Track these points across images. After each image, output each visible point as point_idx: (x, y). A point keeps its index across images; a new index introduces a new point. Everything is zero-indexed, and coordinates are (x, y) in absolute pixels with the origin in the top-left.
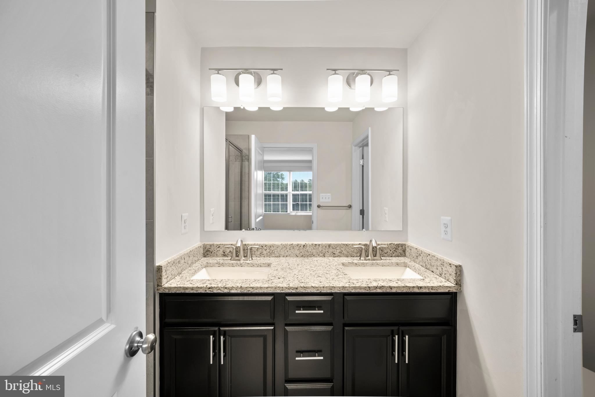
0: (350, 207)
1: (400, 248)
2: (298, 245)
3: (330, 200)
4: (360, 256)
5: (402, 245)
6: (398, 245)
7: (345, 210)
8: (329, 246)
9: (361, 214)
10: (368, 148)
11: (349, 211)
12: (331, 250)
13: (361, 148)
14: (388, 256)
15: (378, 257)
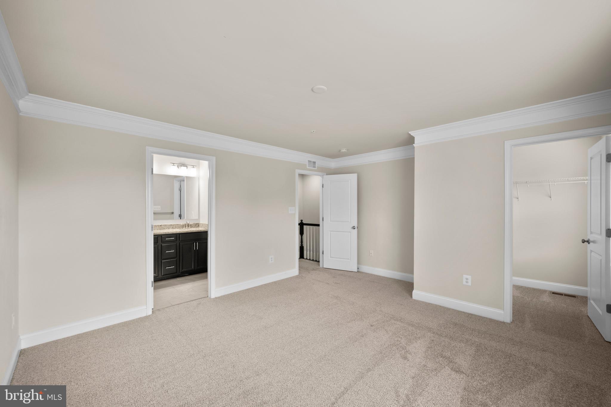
0: (173, 213)
1: (197, 225)
2: (158, 225)
3: (160, 210)
4: (183, 228)
5: (198, 224)
6: (197, 224)
7: (170, 215)
8: (171, 225)
9: (179, 217)
10: (184, 183)
11: (172, 215)
12: (172, 227)
13: (180, 182)
14: (193, 227)
15: (189, 227)
